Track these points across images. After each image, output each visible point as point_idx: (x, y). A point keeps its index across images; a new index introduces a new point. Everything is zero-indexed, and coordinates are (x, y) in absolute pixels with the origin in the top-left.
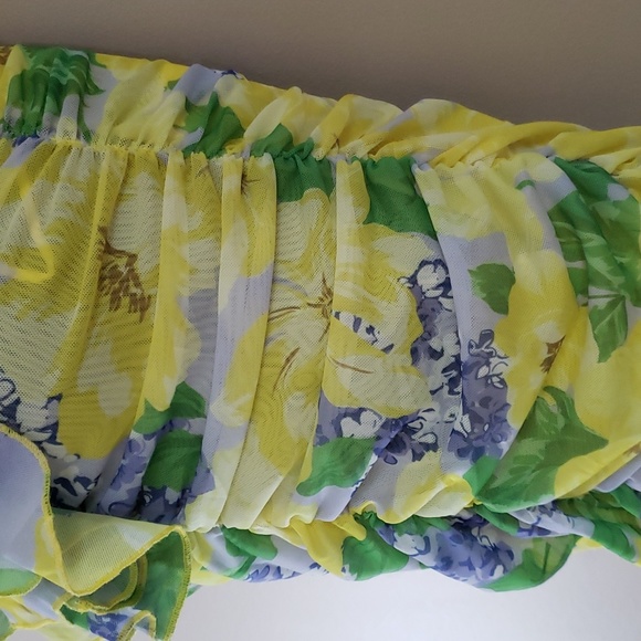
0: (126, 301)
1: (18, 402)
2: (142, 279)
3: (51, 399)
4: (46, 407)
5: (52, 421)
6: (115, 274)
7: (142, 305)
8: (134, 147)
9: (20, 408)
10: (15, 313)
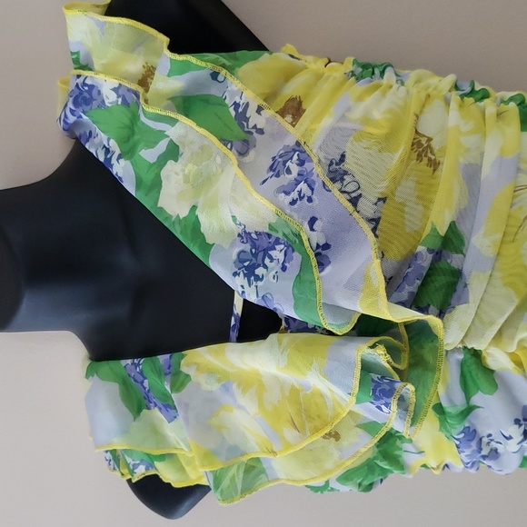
0: (425, 160)
1: (360, 195)
2: (435, 151)
3: (379, 199)
4: (376, 204)
5: (378, 215)
6: (419, 144)
7: (435, 165)
8: (430, 90)
9: (361, 199)
10: (365, 146)
